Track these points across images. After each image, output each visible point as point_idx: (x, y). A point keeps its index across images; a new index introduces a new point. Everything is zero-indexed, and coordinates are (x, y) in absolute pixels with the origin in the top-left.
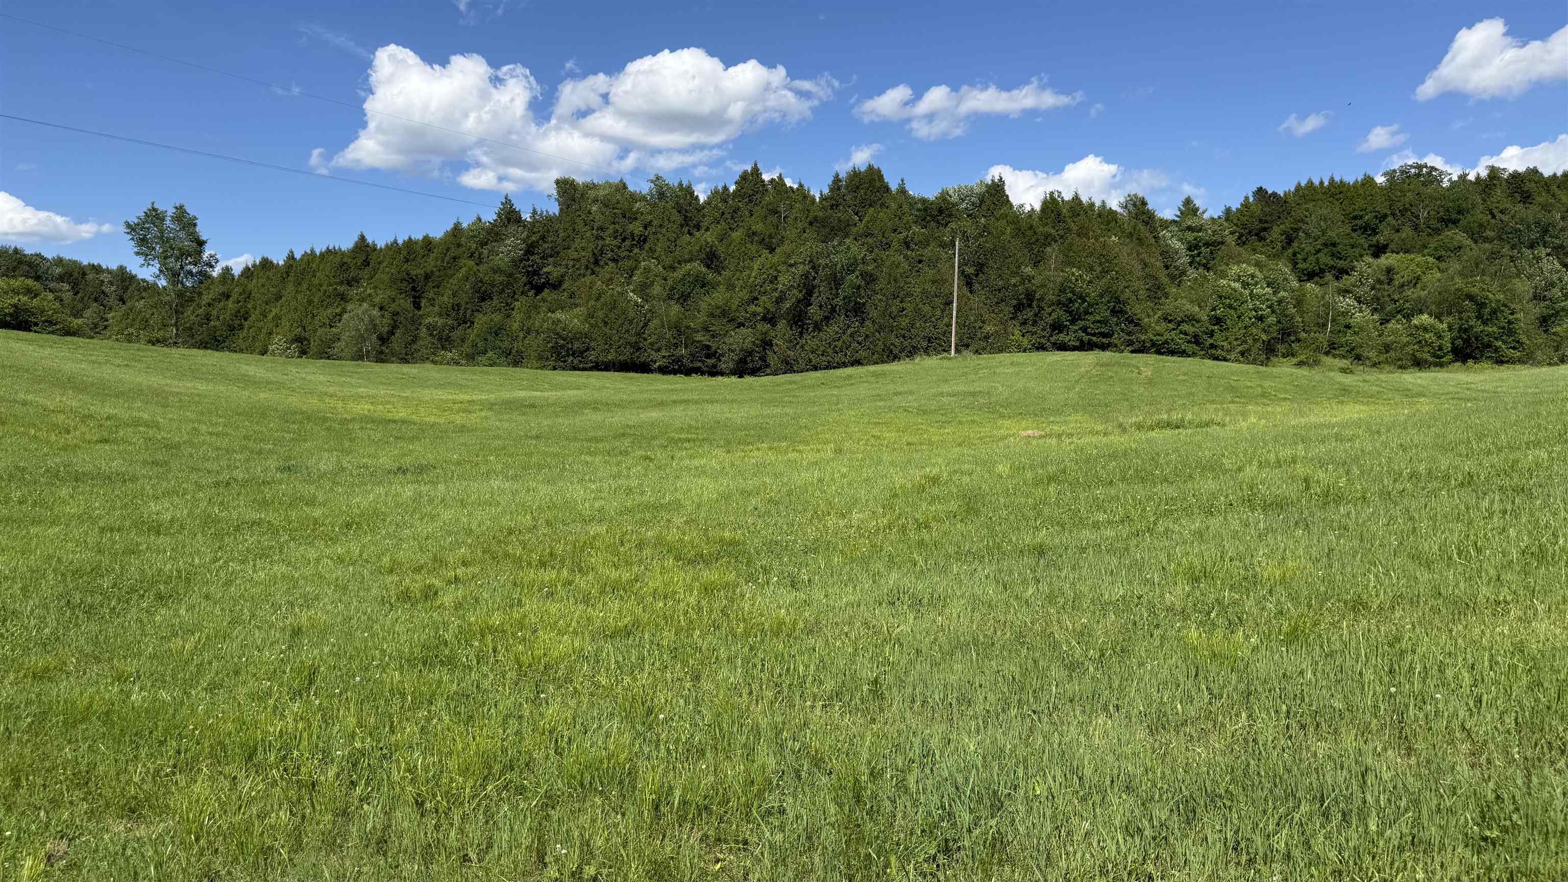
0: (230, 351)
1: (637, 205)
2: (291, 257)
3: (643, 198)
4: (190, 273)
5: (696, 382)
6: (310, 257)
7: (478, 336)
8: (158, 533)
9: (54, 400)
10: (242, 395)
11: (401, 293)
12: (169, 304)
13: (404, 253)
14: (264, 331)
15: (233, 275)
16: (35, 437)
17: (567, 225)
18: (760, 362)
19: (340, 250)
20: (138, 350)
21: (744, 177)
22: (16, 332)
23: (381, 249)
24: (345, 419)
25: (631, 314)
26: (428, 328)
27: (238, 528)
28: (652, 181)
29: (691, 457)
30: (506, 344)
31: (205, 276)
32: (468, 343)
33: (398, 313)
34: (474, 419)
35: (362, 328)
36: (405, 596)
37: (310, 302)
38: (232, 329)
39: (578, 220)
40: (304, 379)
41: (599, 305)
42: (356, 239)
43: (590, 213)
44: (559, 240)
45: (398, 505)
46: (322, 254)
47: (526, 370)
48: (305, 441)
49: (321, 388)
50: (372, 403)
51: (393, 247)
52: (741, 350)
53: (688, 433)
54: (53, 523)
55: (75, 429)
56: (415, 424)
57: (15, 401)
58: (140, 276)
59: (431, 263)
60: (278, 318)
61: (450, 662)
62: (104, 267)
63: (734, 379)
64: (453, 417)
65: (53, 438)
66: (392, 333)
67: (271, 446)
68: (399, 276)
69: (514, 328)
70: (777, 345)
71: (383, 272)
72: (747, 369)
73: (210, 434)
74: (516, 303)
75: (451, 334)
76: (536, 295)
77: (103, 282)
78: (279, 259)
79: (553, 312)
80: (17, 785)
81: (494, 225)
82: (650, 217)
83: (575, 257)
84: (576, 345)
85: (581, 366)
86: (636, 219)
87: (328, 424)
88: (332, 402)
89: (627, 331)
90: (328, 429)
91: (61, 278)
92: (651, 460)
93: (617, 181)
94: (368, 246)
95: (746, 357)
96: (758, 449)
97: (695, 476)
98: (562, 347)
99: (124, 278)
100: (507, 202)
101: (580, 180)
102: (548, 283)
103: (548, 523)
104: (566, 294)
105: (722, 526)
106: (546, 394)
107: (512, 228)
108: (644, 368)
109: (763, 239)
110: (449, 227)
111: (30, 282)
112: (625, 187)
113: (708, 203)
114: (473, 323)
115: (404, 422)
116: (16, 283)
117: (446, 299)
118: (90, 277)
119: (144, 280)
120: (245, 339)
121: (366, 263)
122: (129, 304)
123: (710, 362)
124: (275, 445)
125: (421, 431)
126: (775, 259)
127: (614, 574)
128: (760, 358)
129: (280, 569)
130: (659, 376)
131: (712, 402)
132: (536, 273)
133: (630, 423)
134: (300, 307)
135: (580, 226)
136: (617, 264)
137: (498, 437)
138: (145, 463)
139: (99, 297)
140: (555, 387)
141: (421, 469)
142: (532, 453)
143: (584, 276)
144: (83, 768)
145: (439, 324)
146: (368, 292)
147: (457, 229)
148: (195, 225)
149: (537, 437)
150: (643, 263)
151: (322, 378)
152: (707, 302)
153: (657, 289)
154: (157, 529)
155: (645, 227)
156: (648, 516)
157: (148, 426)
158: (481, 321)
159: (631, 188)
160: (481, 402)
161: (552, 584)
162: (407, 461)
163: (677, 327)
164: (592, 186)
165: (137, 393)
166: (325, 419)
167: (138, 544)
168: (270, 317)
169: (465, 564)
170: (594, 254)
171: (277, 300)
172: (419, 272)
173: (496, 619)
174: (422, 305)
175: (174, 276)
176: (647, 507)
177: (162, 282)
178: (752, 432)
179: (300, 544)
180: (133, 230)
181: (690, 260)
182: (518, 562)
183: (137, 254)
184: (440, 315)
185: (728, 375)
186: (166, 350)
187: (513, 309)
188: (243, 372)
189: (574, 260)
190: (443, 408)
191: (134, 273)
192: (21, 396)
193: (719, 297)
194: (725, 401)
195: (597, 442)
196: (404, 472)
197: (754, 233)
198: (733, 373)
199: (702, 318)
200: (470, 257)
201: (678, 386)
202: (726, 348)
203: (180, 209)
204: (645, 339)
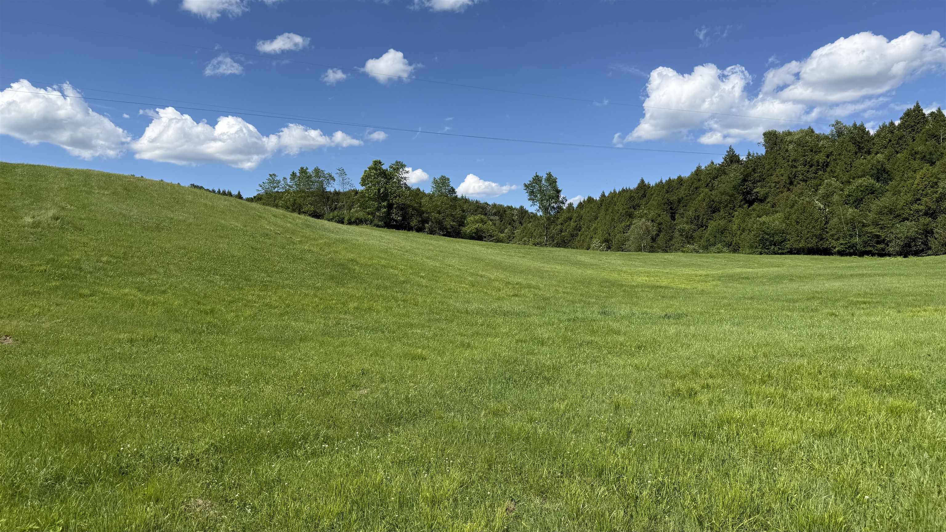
0: (572, 248)
1: (821, 143)
2: (603, 195)
3: (826, 138)
4: (553, 207)
5: (867, 260)
6: (613, 195)
7: (710, 234)
8: (542, 344)
9: (493, 275)
10: (577, 272)
11: (664, 211)
12: (543, 224)
13: (666, 187)
14: (589, 237)
15: (573, 207)
16: (486, 293)
17: (771, 161)
18: (923, 246)
19: (629, 189)
20: (529, 249)
21: (908, 114)
22: (477, 241)
23: (653, 186)
24: (633, 285)
25: (816, 216)
26: (679, 231)
27: (581, 345)
28: (833, 125)
29: (868, 315)
30: (728, 239)
31: (560, 208)
32: (704, 239)
33: (662, 223)
34: (708, 286)
35: (641, 232)
36: (677, 393)
37: (613, 220)
38: (572, 236)
39: (778, 157)
40: (610, 263)
41: (793, 211)
42: (639, 182)
43: (787, 151)
44: (765, 171)
45: (666, 337)
46: (619, 192)
47: (742, 255)
48: (612, 298)
49: (619, 268)
50: (647, 276)
51: (660, 185)
52: (905, 238)
53: (864, 297)
54: (496, 337)
55: (503, 289)
56: (673, 289)
57: (478, 275)
58: (530, 211)
59: (682, 192)
60: (596, 229)
61: (710, 437)
62: (514, 207)
63: (900, 259)
64: (695, 285)
65: (493, 294)
66: (658, 235)
67: (594, 300)
68: (663, 202)
69: (734, 229)
70: (937, 233)
71: (654, 200)
72: (911, 251)
73: (564, 293)
74: (736, 213)
75: (693, 234)
76: (749, 207)
77: (513, 214)
78: (597, 197)
79: (760, 217)
80: (490, 468)
81: (722, 166)
82: (831, 149)
83: (776, 180)
84: (776, 238)
85: (780, 251)
86: (820, 152)
87: (624, 288)
88: (625, 276)
89: (814, 227)
90: (624, 291)
91: (495, 214)
92: (836, 316)
93: (806, 128)
94: (645, 185)
95: (910, 243)
96: (925, 310)
97: (873, 329)
98: (767, 240)
99: (523, 212)
100: (731, 150)
101: (780, 130)
102: (757, 198)
103: (765, 355)
104: (769, 205)
105: (902, 367)
106: (756, 270)
107: (735, 166)
108: (827, 252)
109: (925, 156)
110: (694, 169)
111: (482, 216)
112: (813, 131)
113: (878, 135)
114: (707, 227)
115: (666, 287)
116: (477, 217)
117: (691, 213)
118: (508, 212)
119: (532, 213)
120: (579, 241)
121: (644, 195)
122: (524, 225)
123: (880, 246)
124: (596, 299)
125: (677, 294)
126: (935, 170)
127: (816, 394)
128: (922, 243)
129: (604, 370)
130: (838, 257)
131: (883, 275)
132: (749, 193)
133: (819, 290)
134: (607, 223)
135: (780, 160)
136: (806, 182)
137: (725, 298)
138: (533, 307)
139: (511, 222)
140: (761, 266)
141: (679, 317)
142: (749, 308)
143: (782, 192)
144: (518, 464)
145: (686, 228)
146: (645, 212)
147: (698, 171)
148: (556, 182)
149: (752, 298)
150: (826, 181)
151: (619, 262)
152: (876, 205)
153: (836, 198)
154: (542, 343)
155: (828, 157)
156: (838, 355)
157: (534, 288)
158: (712, 225)
159: (817, 132)
160: (713, 276)
161: (772, 395)
162: (670, 311)
163: (852, 222)
164: (789, 133)
165: (528, 271)
166: (622, 285)
167: (534, 350)
168: (592, 229)
169: (711, 377)
170: (789, 178)
171: (595, 220)
172: (674, 198)
173: (738, 414)
174: (676, 217)
175: (546, 209)
176: (837, 348)
177: (540, 214)
178: (919, 298)
179: (614, 356)
180: (528, 187)
181: (863, 176)
182: (745, 379)
183: (529, 199)
184: (687, 223)
185: (895, 256)
186: (542, 248)
187: (733, 217)
188: (578, 259)
189: (775, 182)
190: (689, 278)
191: (527, 209)
192: (480, 273)
193: (886, 200)
194: (893, 275)
195: (794, 302)
196: (669, 317)
197: (916, 153)
198: (899, 254)
199: (871, 216)
200: (706, 186)
201: (854, 264)
202: (893, 236)
203: (549, 175)
204: (827, 232)
